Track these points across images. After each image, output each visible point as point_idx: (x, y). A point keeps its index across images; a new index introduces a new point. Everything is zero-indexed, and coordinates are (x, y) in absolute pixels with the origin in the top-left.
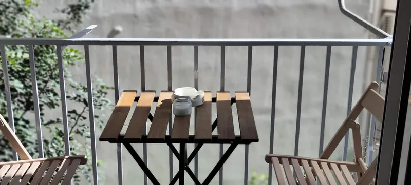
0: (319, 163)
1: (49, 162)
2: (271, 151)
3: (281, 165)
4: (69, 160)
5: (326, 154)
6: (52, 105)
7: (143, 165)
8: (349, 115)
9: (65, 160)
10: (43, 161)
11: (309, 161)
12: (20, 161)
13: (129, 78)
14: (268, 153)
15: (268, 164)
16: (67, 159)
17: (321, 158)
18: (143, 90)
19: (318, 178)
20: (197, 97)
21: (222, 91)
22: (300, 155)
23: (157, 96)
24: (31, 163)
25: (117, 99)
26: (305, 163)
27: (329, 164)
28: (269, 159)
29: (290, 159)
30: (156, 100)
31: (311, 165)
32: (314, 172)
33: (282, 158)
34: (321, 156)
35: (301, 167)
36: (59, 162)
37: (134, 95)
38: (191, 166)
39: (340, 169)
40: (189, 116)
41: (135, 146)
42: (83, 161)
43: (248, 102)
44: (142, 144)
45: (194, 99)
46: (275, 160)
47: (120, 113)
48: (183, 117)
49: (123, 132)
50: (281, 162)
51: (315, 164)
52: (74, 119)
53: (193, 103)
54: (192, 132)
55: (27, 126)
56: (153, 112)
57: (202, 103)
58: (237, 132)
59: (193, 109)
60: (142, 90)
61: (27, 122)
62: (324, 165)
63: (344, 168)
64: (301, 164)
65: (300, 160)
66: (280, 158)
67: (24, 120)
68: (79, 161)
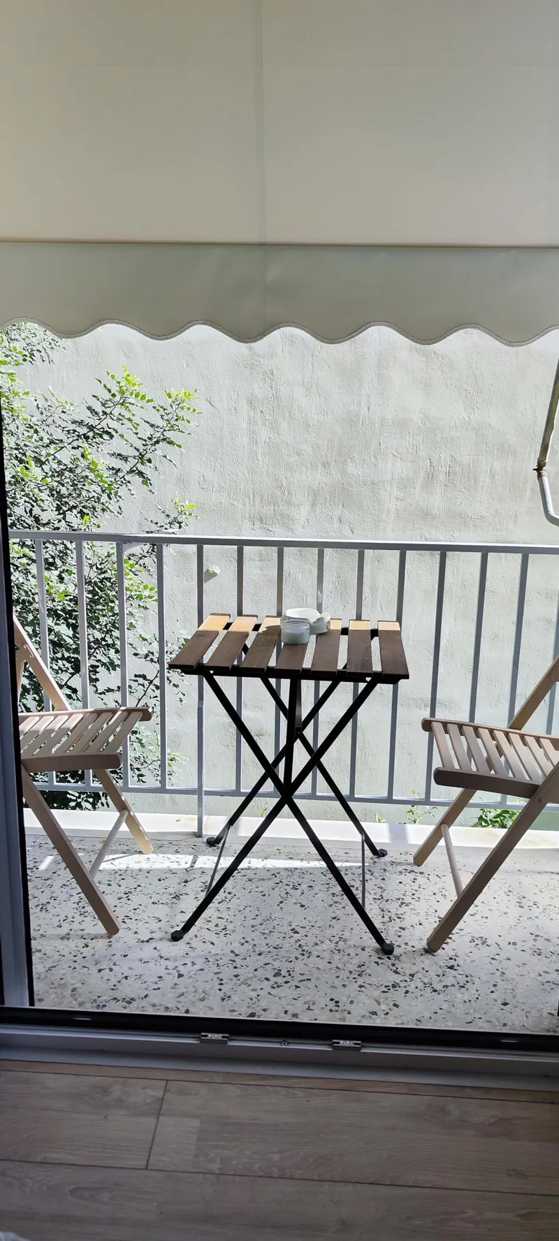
0: (507, 734)
1: (95, 714)
2: (433, 713)
3: (447, 736)
4: (126, 714)
5: (518, 722)
6: (111, 666)
7: (235, 716)
8: (556, 660)
9: (119, 713)
10: (87, 712)
11: (491, 731)
12: (55, 712)
13: (220, 593)
14: (426, 714)
15: (428, 733)
16: (123, 711)
17: (510, 728)
18: (240, 613)
19: (505, 757)
20: (318, 620)
21: (359, 618)
22: (477, 722)
23: (258, 623)
24: (70, 715)
25: (200, 621)
26: (485, 734)
27: (522, 737)
28: (427, 725)
29: (460, 726)
30: (257, 627)
31: (494, 738)
32: (498, 747)
33: (448, 725)
34: (510, 724)
35: (479, 740)
36: (110, 714)
37: (226, 620)
38: (308, 732)
39: (541, 746)
40: (305, 645)
41: (219, 679)
42: (146, 715)
43: (398, 633)
44: (235, 678)
45: (314, 622)
46: (438, 728)
47: (203, 638)
48: (296, 645)
49: (206, 659)
50: (446, 732)
51: (501, 736)
52: (143, 685)
53: (312, 629)
54: (307, 664)
55: (74, 696)
56: (249, 643)
57: (325, 631)
58: (377, 667)
59: (313, 638)
60: (238, 614)
61: (75, 691)
62: (515, 738)
63: (547, 744)
64: (478, 736)
65: (476, 729)
66: (445, 724)
67: (69, 687)
68: (140, 715)
